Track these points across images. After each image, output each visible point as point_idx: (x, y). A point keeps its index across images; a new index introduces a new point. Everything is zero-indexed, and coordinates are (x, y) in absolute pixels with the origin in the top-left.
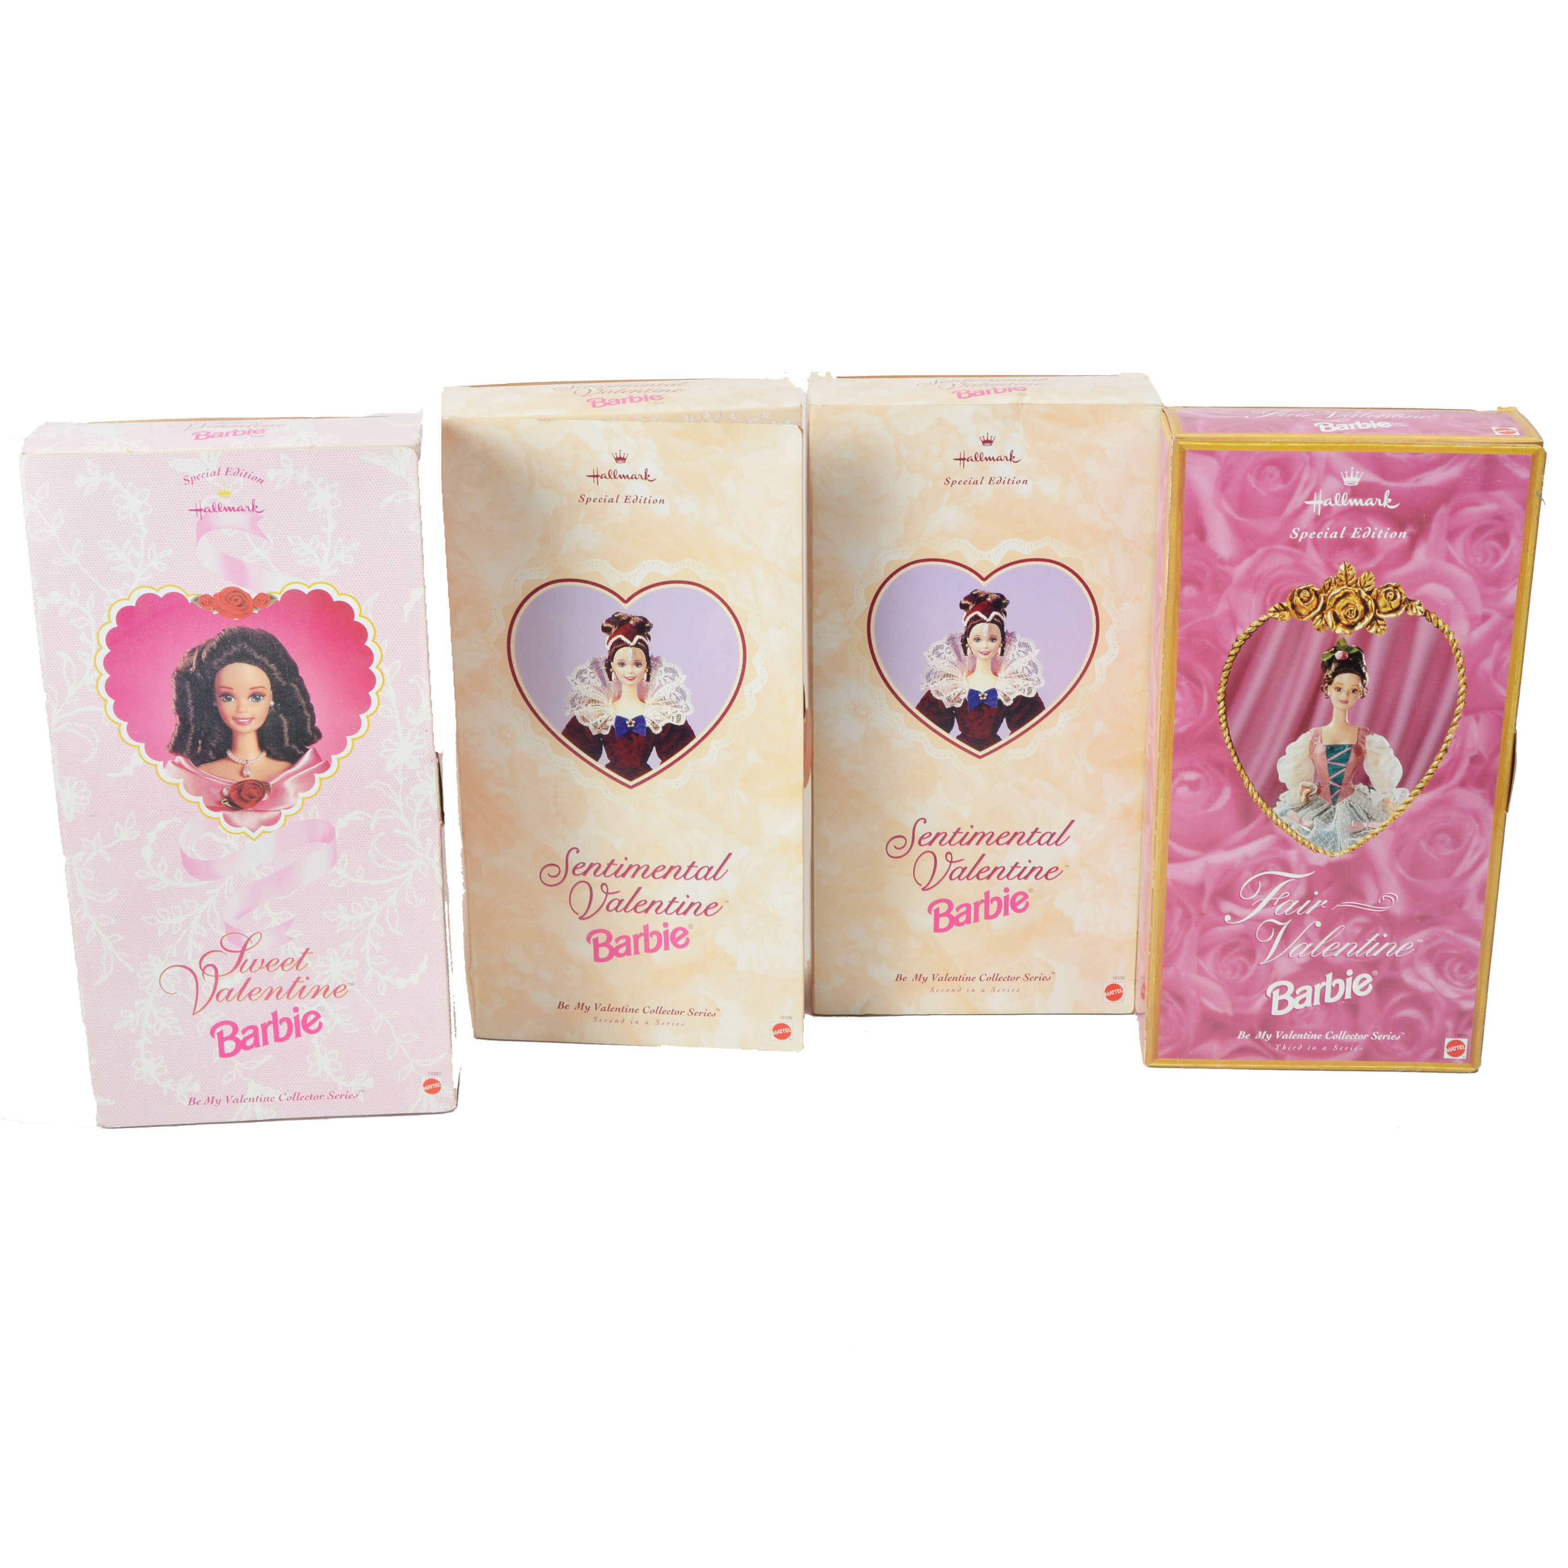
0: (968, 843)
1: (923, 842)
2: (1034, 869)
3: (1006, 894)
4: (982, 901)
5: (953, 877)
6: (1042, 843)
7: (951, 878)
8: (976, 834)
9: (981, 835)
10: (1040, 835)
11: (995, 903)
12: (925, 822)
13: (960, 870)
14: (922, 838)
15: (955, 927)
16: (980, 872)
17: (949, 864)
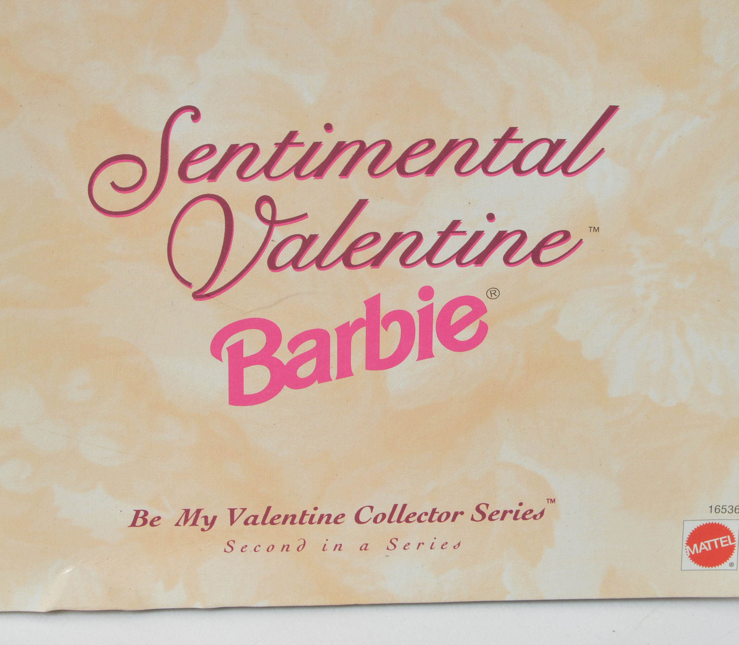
0: (319, 172)
1: (193, 171)
2: (501, 237)
3: (425, 304)
4: (359, 324)
5: (279, 262)
6: (525, 167)
7: (272, 265)
8: (340, 148)
9: (353, 150)
10: (518, 148)
11: (395, 327)
12: (196, 117)
13: (298, 244)
14: (188, 161)
15: (286, 390)
16: (353, 247)
17: (267, 227)
